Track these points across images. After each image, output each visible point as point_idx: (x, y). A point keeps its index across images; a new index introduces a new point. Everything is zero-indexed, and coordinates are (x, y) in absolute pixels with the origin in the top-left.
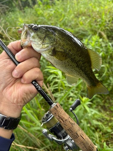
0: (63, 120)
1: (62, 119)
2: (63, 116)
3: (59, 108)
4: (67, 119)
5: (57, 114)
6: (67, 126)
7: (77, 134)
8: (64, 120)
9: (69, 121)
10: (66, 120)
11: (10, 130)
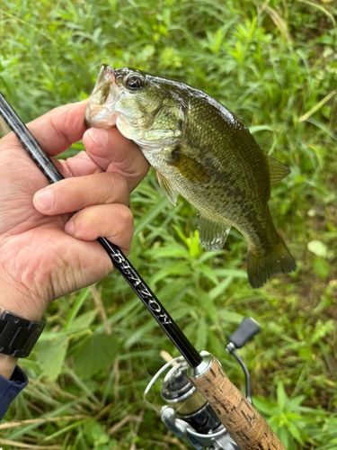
0: (225, 409)
1: (223, 406)
2: (228, 398)
3: (219, 376)
4: (237, 406)
5: (212, 393)
6: (234, 423)
7: (260, 445)
8: (228, 408)
9: (242, 412)
10: (234, 408)
11: (7, 356)
